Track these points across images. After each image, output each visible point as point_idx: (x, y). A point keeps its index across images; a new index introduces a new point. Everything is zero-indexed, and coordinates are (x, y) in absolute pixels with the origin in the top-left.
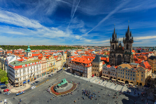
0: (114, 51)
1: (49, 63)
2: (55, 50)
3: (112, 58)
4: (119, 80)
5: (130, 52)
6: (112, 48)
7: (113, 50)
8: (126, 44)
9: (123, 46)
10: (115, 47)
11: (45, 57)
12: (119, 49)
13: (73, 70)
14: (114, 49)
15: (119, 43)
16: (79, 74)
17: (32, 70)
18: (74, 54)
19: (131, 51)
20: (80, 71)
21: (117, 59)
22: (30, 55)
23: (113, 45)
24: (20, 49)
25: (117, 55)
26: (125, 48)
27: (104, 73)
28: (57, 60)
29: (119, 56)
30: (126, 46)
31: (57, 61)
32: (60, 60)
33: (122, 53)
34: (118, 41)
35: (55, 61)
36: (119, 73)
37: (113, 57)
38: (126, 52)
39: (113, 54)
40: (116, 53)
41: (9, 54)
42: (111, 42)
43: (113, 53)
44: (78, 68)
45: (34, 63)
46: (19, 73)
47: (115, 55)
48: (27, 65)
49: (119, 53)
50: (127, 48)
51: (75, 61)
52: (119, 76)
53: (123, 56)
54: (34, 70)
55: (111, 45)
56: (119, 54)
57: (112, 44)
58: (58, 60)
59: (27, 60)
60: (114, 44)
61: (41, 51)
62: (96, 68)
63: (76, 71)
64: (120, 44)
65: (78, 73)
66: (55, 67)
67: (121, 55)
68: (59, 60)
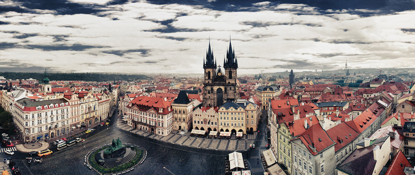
0: (210, 82)
1: (84, 107)
2: (95, 82)
3: (208, 95)
4: (222, 130)
5: (234, 82)
6: (207, 78)
7: (209, 80)
8: (228, 70)
9: (224, 74)
10: (211, 75)
11: (78, 95)
12: (219, 79)
13: (133, 121)
14: (211, 78)
15: (217, 69)
16: (146, 129)
17: (52, 117)
18: (133, 90)
19: (236, 82)
20: (148, 123)
21: (215, 96)
22: (48, 90)
23: (209, 72)
24: (31, 79)
25: (216, 88)
26: (228, 77)
27: (197, 122)
28: (100, 101)
29: (219, 90)
30: (228, 73)
31: (100, 103)
32: (106, 101)
33: (224, 85)
34: (216, 66)
35: (97, 102)
36: (221, 119)
37: (209, 93)
38: (229, 82)
39: (209, 88)
40: (214, 85)
41: (15, 87)
42: (205, 67)
43: (209, 85)
44: (144, 117)
45: (57, 104)
46: (31, 119)
47: (212, 89)
48: (45, 107)
49: (218, 85)
50: (230, 77)
51: (138, 103)
52: (221, 124)
53: (225, 89)
54: (56, 118)
55: (205, 72)
56: (218, 87)
57: (207, 70)
58: (103, 100)
59: (43, 97)
60: (211, 70)
61: (67, 82)
62: (182, 116)
63: (141, 123)
64: (219, 71)
65: (145, 127)
66: (96, 114)
67: (223, 88)
68: (104, 102)
